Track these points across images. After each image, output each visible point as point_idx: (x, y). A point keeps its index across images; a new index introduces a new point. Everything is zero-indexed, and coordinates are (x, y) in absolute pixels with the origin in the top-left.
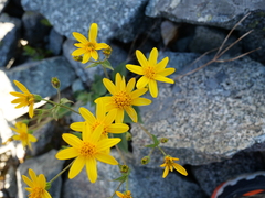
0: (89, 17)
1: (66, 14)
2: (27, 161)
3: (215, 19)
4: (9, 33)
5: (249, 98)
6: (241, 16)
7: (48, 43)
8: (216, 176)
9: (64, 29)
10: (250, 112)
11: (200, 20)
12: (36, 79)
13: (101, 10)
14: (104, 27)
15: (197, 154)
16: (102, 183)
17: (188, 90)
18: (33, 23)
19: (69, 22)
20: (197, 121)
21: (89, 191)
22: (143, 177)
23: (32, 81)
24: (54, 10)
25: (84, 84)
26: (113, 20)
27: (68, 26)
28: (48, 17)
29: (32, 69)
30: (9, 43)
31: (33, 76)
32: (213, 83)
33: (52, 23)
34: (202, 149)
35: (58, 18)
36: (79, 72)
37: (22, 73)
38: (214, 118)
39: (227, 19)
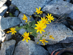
0: (28, 9)
1: (23, 7)
2: (5, 42)
3: (57, 14)
4: (6, 9)
5: (62, 31)
6: (62, 14)
7: (14, 14)
8: (52, 49)
9: (22, 10)
10: (62, 34)
11: (54, 13)
12: (12, 21)
13: (32, 8)
14: (32, 11)
15: (51, 41)
16: (27, 47)
17: (49, 28)
18: (12, 8)
19: (23, 9)
20: (51, 35)
21: (23, 49)
22: (37, 47)
23: (11, 21)
24: (20, 6)
25: (23, 24)
26: (34, 10)
27: (23, 10)
28: (18, 7)
29: (12, 18)
30: (5, 12)
31: (11, 20)
32: (54, 27)
33: (19, 9)
34: (52, 40)
35: (21, 8)
36: (23, 21)
37: (9, 19)
38: (55, 34)
39: (60, 14)
